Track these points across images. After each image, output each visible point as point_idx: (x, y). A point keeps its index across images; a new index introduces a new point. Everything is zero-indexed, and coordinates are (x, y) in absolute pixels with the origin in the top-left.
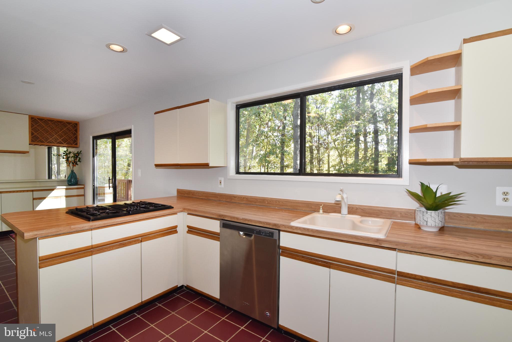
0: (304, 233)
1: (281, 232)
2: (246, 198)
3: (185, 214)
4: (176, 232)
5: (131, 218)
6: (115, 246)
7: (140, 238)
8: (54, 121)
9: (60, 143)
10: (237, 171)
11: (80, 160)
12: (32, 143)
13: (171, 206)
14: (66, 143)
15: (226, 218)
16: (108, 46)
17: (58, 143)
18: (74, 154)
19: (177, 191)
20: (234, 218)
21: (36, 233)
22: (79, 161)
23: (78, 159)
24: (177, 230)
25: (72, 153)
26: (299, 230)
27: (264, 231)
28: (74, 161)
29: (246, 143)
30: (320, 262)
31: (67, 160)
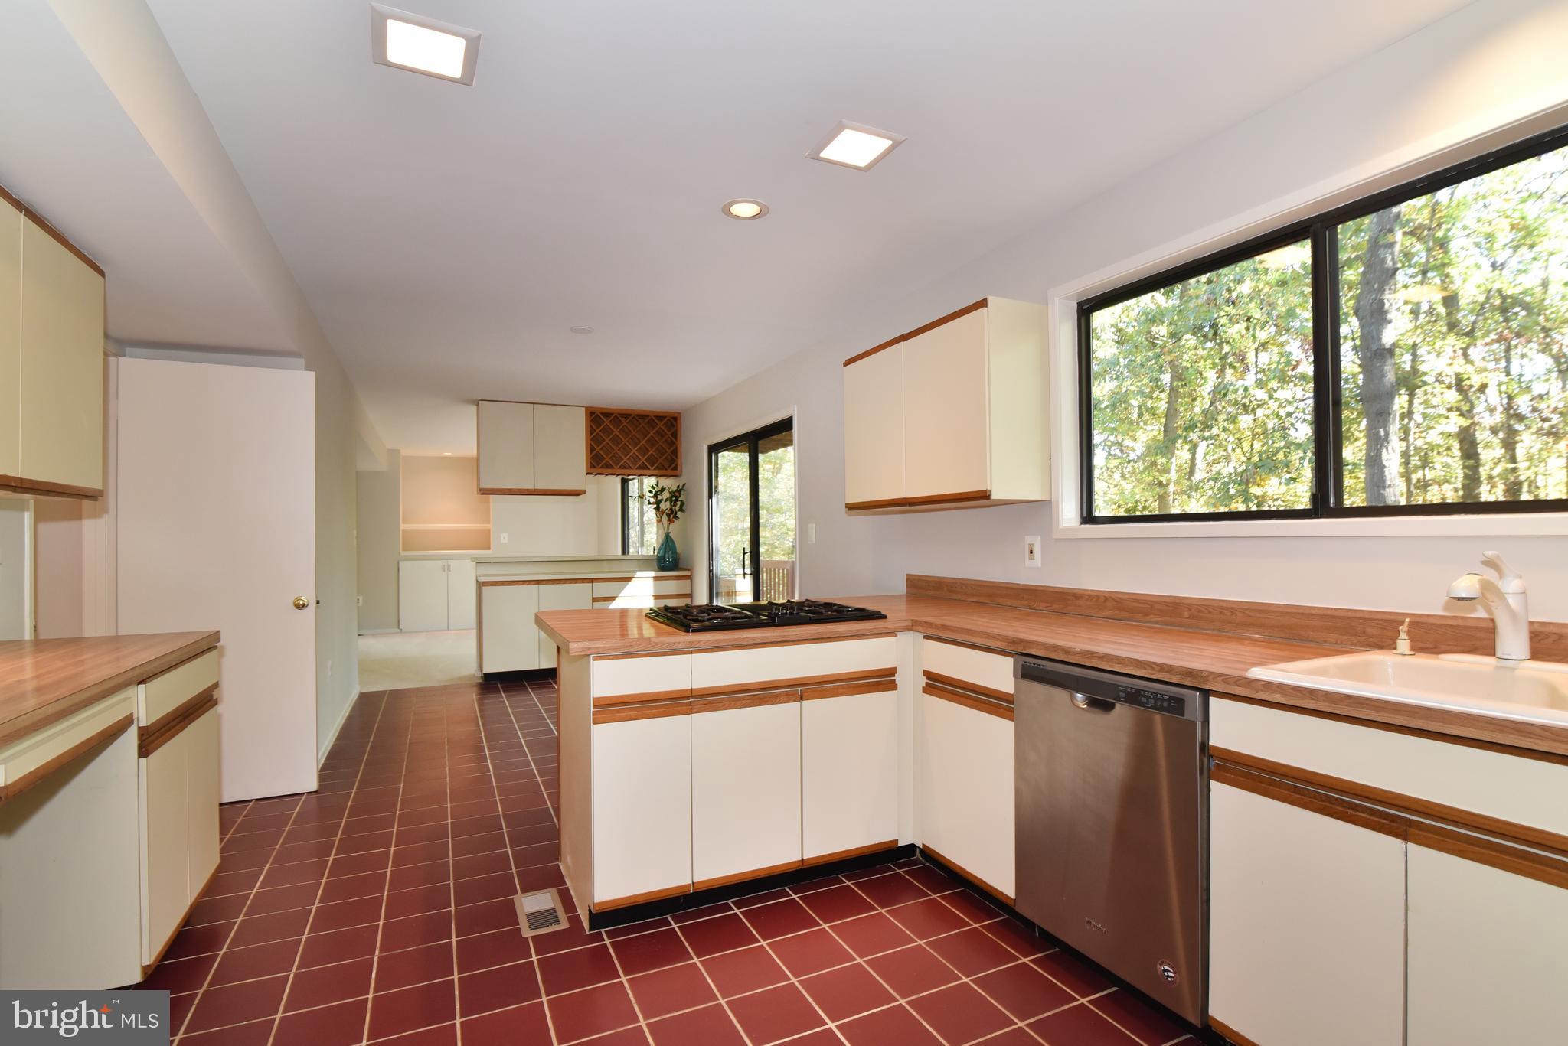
0: (1299, 705)
1: (1211, 698)
2: (1116, 601)
3: (919, 637)
4: (892, 686)
5: (777, 634)
6: (740, 699)
7: (799, 689)
8: (631, 415)
9: (643, 467)
10: (1085, 514)
11: (684, 508)
12: (592, 470)
13: (880, 612)
14: (655, 467)
15: (1033, 648)
16: (727, 211)
17: (640, 468)
18: (670, 493)
19: (907, 580)
20: (1056, 648)
21: (589, 644)
22: (681, 510)
23: (679, 503)
24: (895, 680)
25: (666, 491)
26: (1278, 692)
27: (1153, 693)
28: (671, 509)
29: (1165, 436)
30: (1363, 813)
31: (657, 509)
